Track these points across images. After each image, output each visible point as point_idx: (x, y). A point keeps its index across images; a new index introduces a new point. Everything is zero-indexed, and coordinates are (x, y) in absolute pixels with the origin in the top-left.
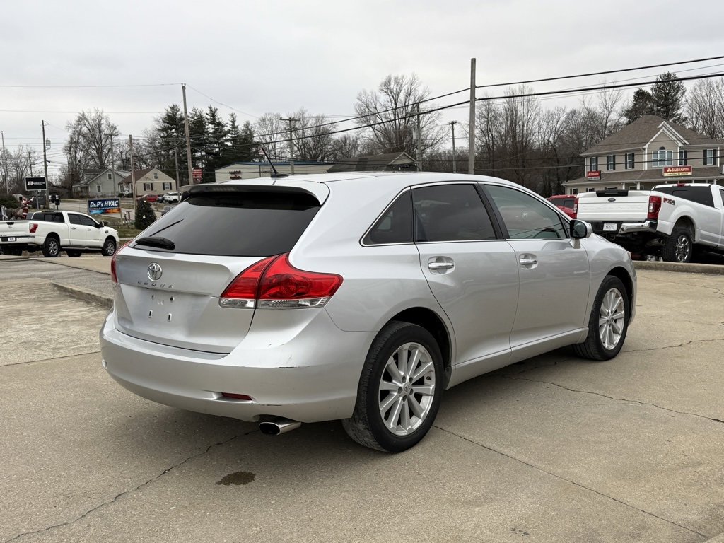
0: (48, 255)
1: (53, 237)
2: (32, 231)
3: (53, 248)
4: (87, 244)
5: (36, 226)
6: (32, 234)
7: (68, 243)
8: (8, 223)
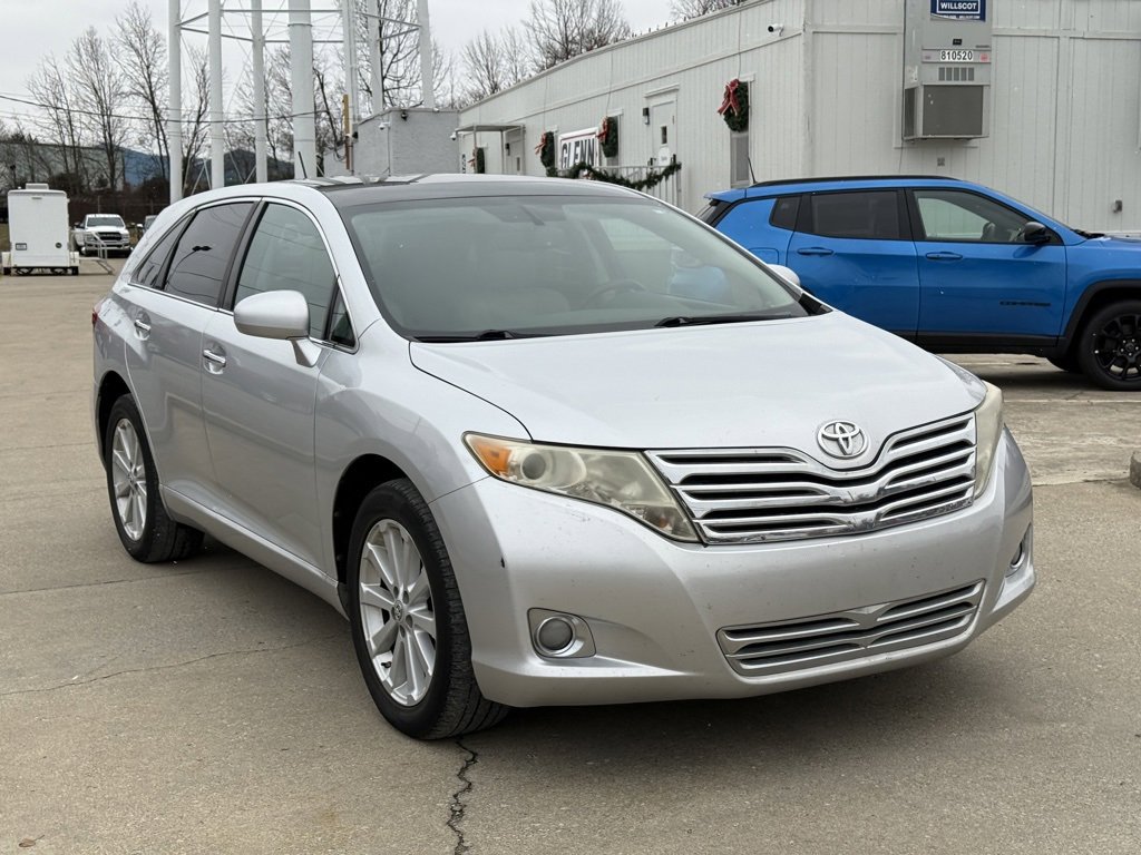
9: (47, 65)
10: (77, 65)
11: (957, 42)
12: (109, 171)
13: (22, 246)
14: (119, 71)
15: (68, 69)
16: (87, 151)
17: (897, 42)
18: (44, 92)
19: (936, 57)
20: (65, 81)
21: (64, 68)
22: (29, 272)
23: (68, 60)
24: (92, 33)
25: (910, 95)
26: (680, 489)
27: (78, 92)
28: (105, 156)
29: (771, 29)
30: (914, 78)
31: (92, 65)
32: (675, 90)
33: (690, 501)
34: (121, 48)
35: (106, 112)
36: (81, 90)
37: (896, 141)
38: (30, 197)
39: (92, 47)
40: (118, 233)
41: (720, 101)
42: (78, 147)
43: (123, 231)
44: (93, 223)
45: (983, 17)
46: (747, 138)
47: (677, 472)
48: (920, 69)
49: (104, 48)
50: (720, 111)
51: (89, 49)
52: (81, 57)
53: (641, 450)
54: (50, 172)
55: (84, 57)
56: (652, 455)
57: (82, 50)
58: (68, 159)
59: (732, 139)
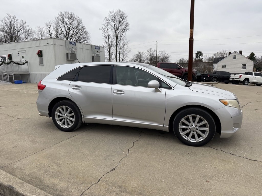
0: (244, 84)
1: (247, 79)
2: (240, 77)
3: (246, 82)
4: (260, 82)
5: (241, 76)
6: (240, 78)
7: (252, 81)
8: (234, 75)
11: (73, 48)
17: (65, 47)
19: (71, 49)
25: (67, 54)
29: (47, 43)
30: (68, 52)
32: (25, 51)
37: (66, 60)
41: (37, 52)
45: (75, 45)
46: (42, 58)
48: (69, 51)
50: (37, 54)
59: (39, 58)
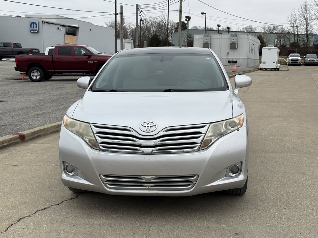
9: (293, 12)
10: (301, 12)
12: (306, 41)
13: (264, 63)
14: (312, 13)
15: (298, 13)
16: (301, 36)
18: (290, 19)
20: (297, 17)
21: (297, 13)
22: (266, 69)
23: (298, 11)
24: (306, 3)
26: (96, 135)
27: (300, 19)
28: (306, 37)
31: (305, 12)
33: (98, 138)
34: (314, 6)
35: (307, 24)
36: (301, 19)
38: (268, 49)
39: (306, 7)
40: (297, 59)
42: (299, 34)
43: (299, 58)
44: (291, 56)
47: (96, 130)
49: (309, 7)
51: (305, 7)
52: (302, 9)
53: (90, 123)
54: (290, 42)
55: (303, 10)
56: (91, 125)
57: (303, 8)
58: (295, 38)
